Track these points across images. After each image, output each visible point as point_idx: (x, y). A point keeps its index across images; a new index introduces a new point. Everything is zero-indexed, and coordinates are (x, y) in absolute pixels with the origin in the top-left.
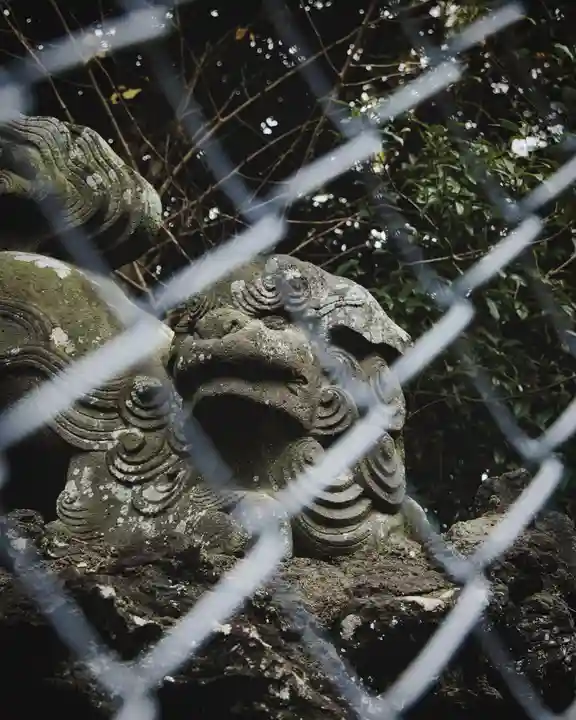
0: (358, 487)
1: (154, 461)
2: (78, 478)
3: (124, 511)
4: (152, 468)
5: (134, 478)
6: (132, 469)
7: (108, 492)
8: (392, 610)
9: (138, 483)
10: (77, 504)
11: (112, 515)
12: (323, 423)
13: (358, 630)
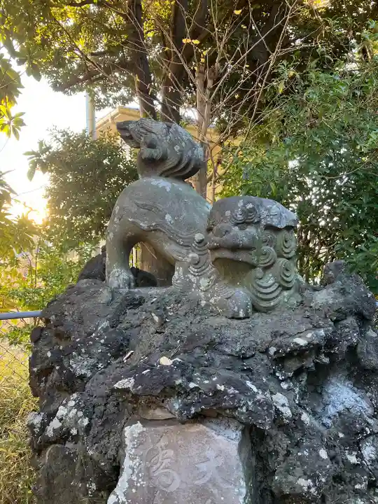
0: (276, 284)
1: (203, 268)
2: (178, 271)
3: (194, 285)
4: (203, 270)
5: (197, 274)
6: (196, 270)
7: (188, 278)
8: (288, 346)
9: (198, 275)
10: (178, 281)
11: (190, 287)
12: (262, 262)
13: (275, 353)
